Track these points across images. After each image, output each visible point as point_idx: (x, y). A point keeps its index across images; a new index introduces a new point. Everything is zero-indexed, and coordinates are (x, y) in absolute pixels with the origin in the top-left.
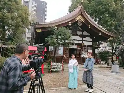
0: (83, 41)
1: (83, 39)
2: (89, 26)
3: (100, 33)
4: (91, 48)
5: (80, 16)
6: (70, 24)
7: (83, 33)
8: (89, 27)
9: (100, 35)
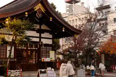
0: (40, 38)
1: (40, 35)
2: (51, 18)
3: (64, 28)
4: (51, 48)
5: (40, 5)
6: (27, 16)
7: (40, 27)
8: (51, 20)
9: (64, 31)
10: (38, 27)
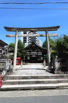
0: (37, 53)
10: (37, 50)
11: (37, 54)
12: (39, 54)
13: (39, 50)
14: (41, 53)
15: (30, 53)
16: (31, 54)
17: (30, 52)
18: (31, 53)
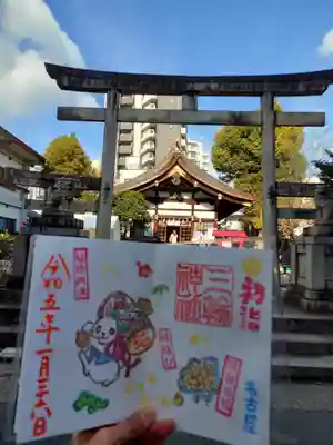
0: (193, 210)
1: (193, 207)
3: (220, 195)
4: (212, 224)
5: (177, 167)
7: (194, 196)
8: (195, 186)
11: (189, 214)
12: (199, 215)
13: (199, 195)
14: (212, 207)
15: (156, 210)
16: (160, 212)
17: (157, 201)
18: (160, 206)
